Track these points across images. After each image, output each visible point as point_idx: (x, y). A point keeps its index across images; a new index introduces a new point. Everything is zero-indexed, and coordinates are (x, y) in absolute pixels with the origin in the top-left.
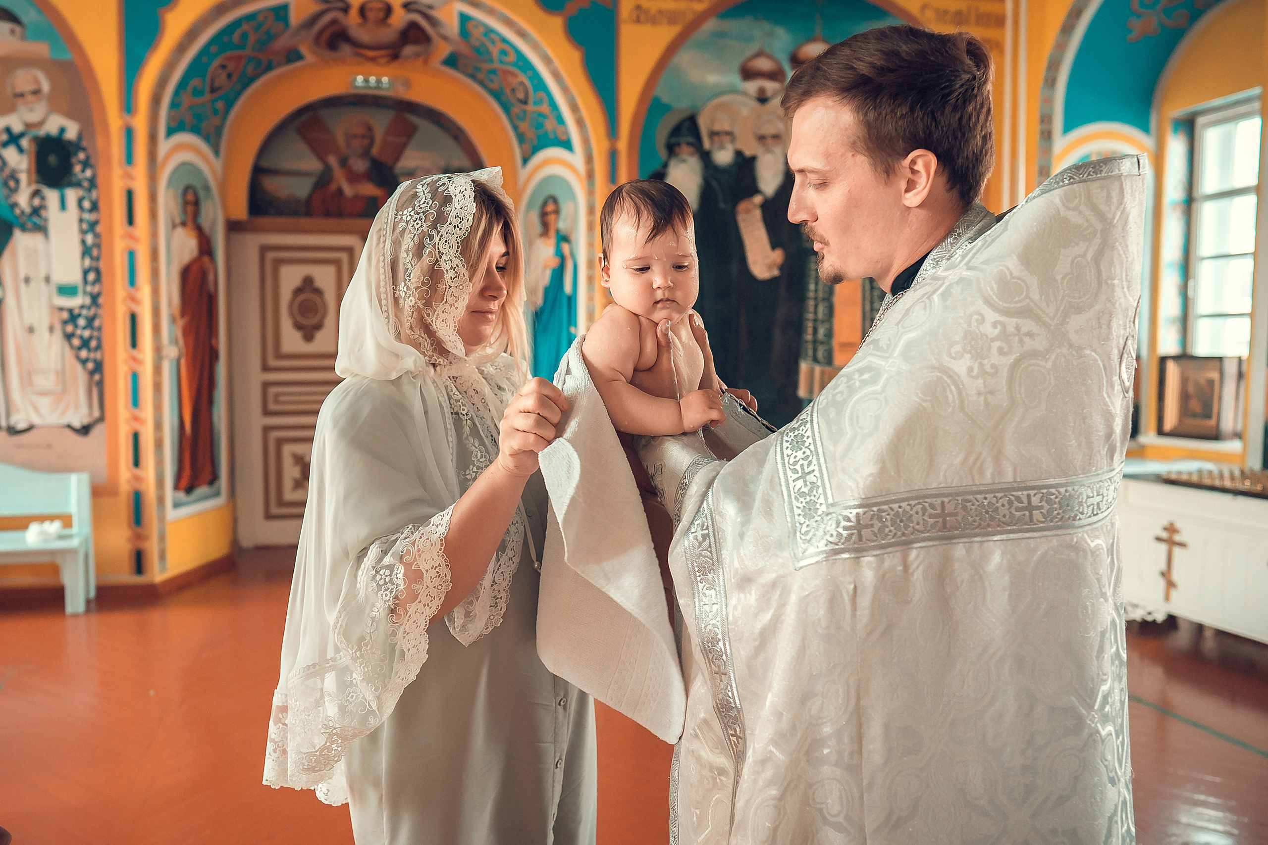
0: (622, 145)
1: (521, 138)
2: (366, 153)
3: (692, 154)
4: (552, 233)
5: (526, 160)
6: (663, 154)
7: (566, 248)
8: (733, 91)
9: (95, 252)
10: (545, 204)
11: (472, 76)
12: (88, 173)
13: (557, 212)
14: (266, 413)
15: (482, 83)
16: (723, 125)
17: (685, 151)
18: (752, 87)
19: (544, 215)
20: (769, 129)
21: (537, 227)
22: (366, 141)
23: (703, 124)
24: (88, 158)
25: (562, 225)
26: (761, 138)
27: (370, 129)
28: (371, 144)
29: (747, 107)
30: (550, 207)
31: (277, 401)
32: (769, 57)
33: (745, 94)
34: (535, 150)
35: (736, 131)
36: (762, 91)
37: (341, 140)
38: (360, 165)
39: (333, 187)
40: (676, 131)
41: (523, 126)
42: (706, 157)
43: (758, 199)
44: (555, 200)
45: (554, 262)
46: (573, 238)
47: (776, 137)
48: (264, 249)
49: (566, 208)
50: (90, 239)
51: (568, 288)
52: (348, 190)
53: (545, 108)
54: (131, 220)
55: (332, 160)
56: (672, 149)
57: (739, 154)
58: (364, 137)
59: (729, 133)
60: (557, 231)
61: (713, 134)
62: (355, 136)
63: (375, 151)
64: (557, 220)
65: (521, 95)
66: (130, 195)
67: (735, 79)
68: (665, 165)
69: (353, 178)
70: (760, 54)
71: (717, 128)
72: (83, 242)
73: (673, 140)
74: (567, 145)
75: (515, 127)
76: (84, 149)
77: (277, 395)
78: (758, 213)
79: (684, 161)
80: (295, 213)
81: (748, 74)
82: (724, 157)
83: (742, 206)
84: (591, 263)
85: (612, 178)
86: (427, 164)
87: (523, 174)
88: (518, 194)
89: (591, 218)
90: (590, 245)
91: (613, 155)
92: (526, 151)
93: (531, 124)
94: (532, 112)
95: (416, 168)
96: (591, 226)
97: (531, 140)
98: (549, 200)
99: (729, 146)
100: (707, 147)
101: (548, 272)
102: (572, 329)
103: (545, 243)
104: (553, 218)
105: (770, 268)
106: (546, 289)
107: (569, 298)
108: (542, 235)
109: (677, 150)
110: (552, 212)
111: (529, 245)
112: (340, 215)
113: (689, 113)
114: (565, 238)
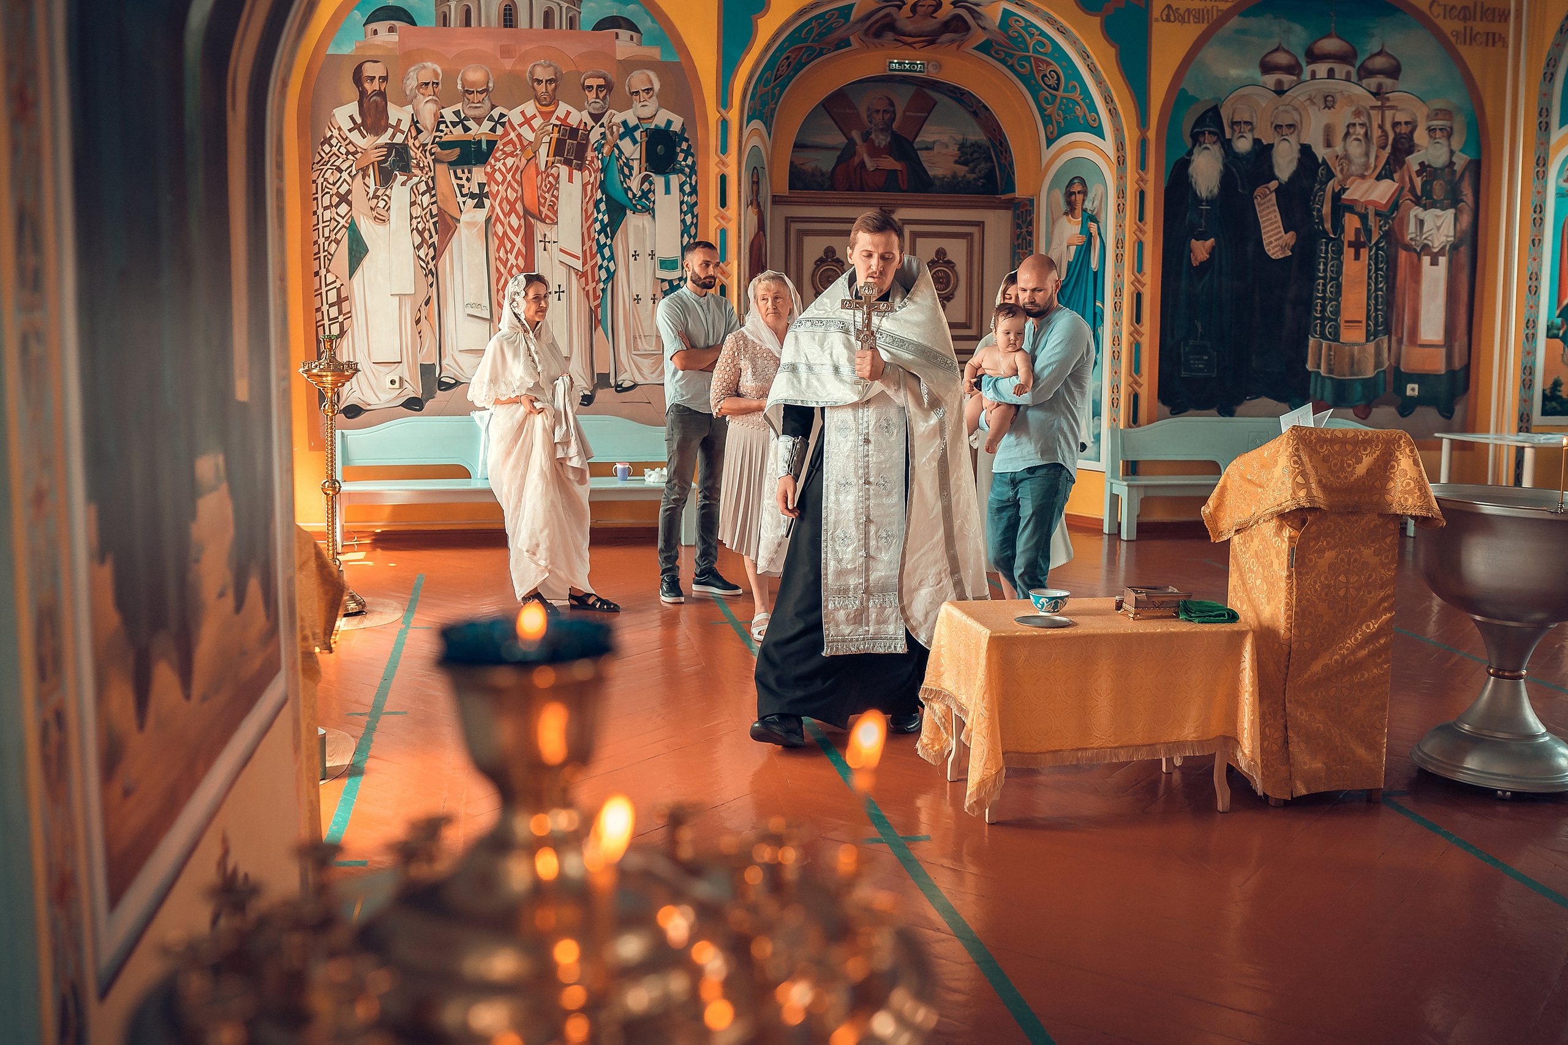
0: (1152, 134)
1: (1047, 120)
2: (887, 128)
3: (1215, 143)
4: (1078, 211)
5: (1050, 141)
6: (1189, 142)
7: (1093, 228)
9: (693, 231)
10: (1071, 183)
11: (1004, 62)
12: (689, 161)
13: (1085, 193)
15: (1011, 68)
16: (1243, 116)
17: (1209, 139)
18: (1271, 79)
19: (1069, 194)
20: (1285, 120)
21: (1064, 207)
22: (888, 116)
23: (1225, 114)
24: (689, 147)
25: (1088, 205)
26: (1278, 127)
27: (892, 104)
28: (892, 119)
29: (1265, 100)
30: (1077, 188)
32: (1288, 52)
33: (1263, 86)
34: (1062, 134)
35: (1255, 121)
36: (1279, 83)
37: (864, 115)
38: (882, 141)
39: (856, 161)
40: (1200, 122)
41: (1050, 109)
42: (1227, 146)
43: (1274, 185)
44: (1083, 182)
45: (1081, 240)
47: (1291, 126)
48: (789, 221)
49: (1094, 190)
50: (688, 219)
51: (1094, 264)
52: (870, 165)
53: (1077, 96)
54: (723, 203)
55: (856, 135)
56: (1196, 138)
57: (1257, 142)
58: (886, 111)
59: (1249, 123)
60: (1084, 210)
61: (1233, 124)
62: (878, 113)
63: (895, 125)
64: (1084, 201)
65: (1051, 82)
66: (723, 179)
67: (1256, 73)
68: (1190, 153)
69: (875, 152)
70: (1278, 49)
71: (1238, 118)
72: (683, 221)
73: (1198, 130)
74: (1099, 132)
75: (1041, 110)
76: (687, 140)
78: (1273, 198)
79: (1207, 148)
80: (820, 188)
81: (1267, 68)
82: (1243, 145)
83: (1259, 191)
84: (1119, 243)
85: (1142, 164)
86: (945, 138)
87: (1047, 154)
88: (1041, 173)
89: (1121, 201)
90: (1120, 226)
91: (1143, 143)
92: (1052, 133)
93: (1060, 108)
94: (1062, 97)
95: (934, 142)
96: (1120, 209)
97: (1058, 123)
98: (1076, 181)
99: (1249, 136)
100: (1228, 136)
101: (1073, 249)
102: (1098, 304)
103: (1070, 221)
104: (1080, 197)
105: (1283, 248)
106: (1070, 264)
107: (1095, 274)
108: (1066, 214)
109: (1201, 139)
110: (1079, 192)
111: (1052, 222)
112: (862, 189)
113: (1212, 105)
114: (1093, 218)
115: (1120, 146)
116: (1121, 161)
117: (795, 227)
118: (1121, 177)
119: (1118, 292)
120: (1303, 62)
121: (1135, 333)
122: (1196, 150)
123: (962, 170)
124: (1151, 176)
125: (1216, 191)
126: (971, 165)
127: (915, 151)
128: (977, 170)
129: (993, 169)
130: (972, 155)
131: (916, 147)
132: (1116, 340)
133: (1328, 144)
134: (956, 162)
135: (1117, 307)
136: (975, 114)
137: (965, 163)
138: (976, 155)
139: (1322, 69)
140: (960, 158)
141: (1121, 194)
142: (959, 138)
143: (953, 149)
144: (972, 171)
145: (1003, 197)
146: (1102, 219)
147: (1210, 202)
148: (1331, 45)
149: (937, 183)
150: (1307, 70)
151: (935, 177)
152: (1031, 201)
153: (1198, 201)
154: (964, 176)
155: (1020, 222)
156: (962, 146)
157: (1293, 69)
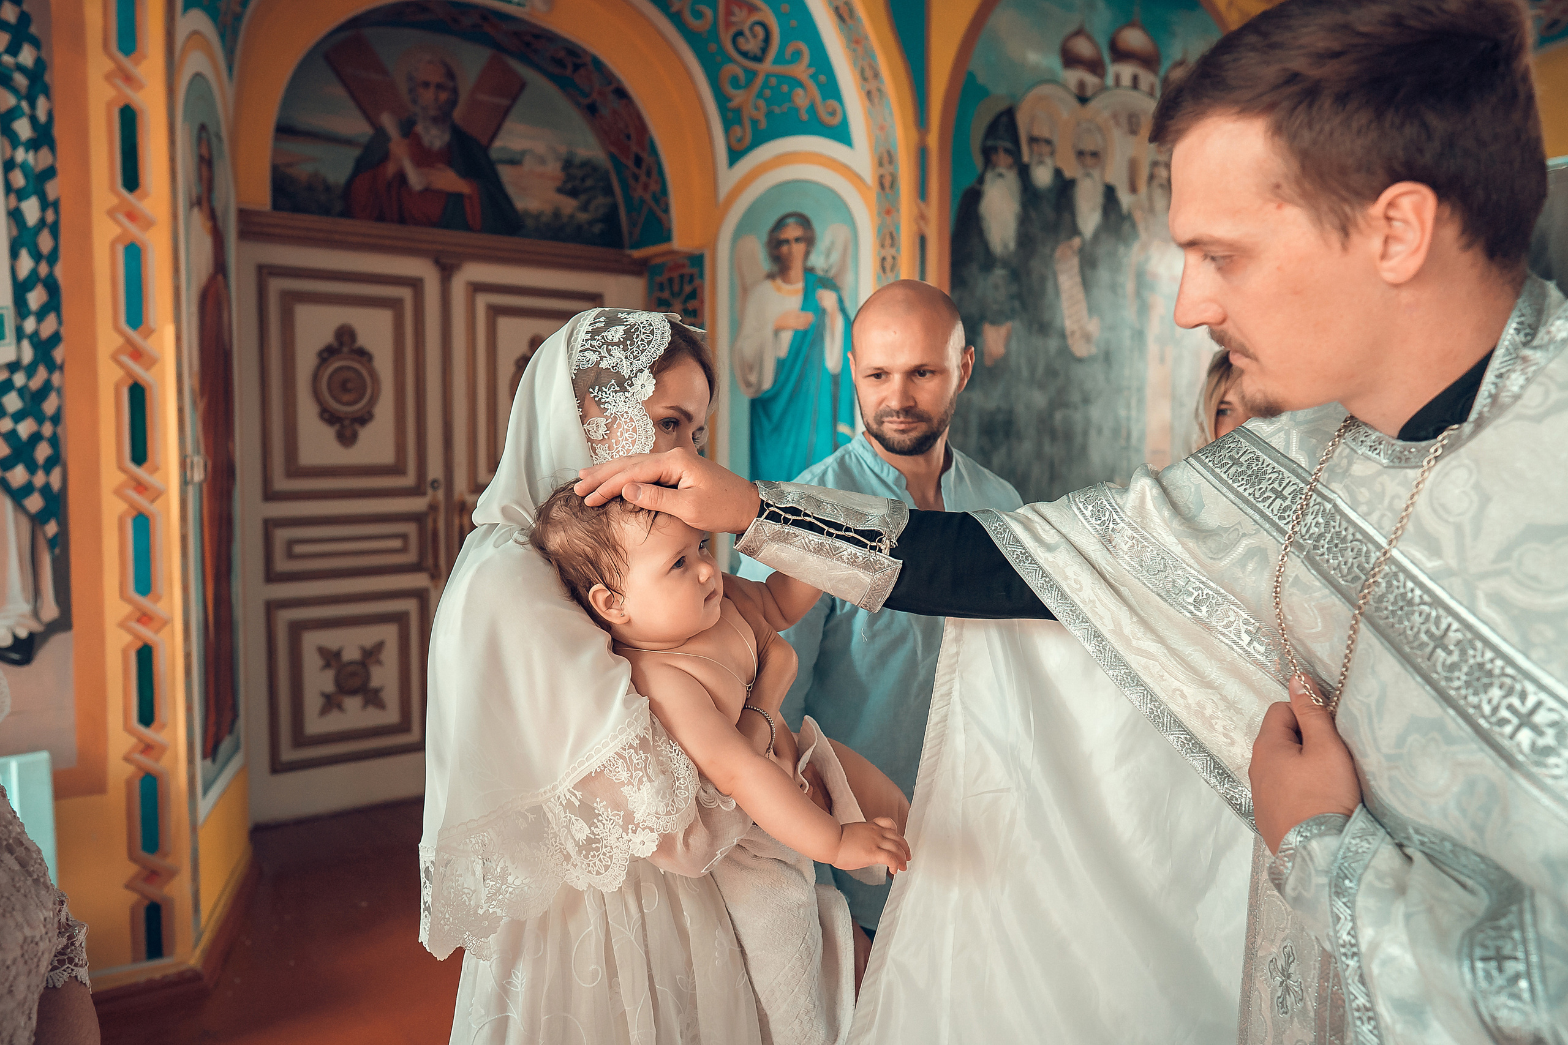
0: (933, 140)
1: (731, 117)
2: (443, 117)
3: (1010, 167)
4: (796, 271)
5: (735, 155)
6: (978, 161)
7: (828, 299)
8: (1053, 81)
13: (809, 240)
14: (272, 576)
15: (676, 17)
16: (1042, 130)
17: (1003, 160)
18: (1073, 77)
19: (776, 243)
20: (1088, 143)
21: (764, 264)
22: (444, 96)
23: (1022, 122)
25: (817, 260)
26: (1081, 154)
28: (453, 103)
29: (1067, 109)
30: (792, 231)
31: (291, 556)
32: (1090, 38)
33: (1064, 86)
34: (760, 139)
35: (1056, 139)
36: (1082, 85)
37: (402, 87)
38: (435, 138)
39: (391, 169)
40: (992, 130)
41: (739, 97)
42: (1024, 172)
43: (1076, 242)
44: (804, 221)
45: (802, 321)
47: (1095, 154)
48: (265, 273)
49: (828, 235)
51: (832, 363)
52: (415, 179)
53: (801, 70)
55: (388, 121)
56: (988, 157)
57: (1058, 173)
58: (440, 87)
59: (1048, 142)
60: (809, 271)
61: (1033, 140)
62: (426, 85)
63: (457, 114)
64: (807, 254)
65: (751, 45)
67: (1053, 62)
68: (981, 180)
69: (424, 157)
70: (1079, 32)
71: (1036, 133)
73: (990, 143)
74: (841, 134)
75: (722, 99)
77: (291, 543)
78: (1075, 261)
79: (1001, 175)
80: (325, 211)
81: (1070, 60)
82: (1043, 176)
83: (1060, 253)
85: (922, 191)
86: (540, 147)
87: (729, 178)
88: (717, 209)
89: (889, 252)
91: (922, 154)
92: (740, 140)
93: (760, 95)
94: (769, 75)
95: (523, 153)
97: (755, 122)
98: (791, 221)
99: (1049, 161)
100: (1026, 158)
101: (786, 337)
102: (844, 429)
103: (779, 289)
104: (798, 249)
105: (1087, 341)
106: (780, 364)
107: (836, 380)
108: (771, 276)
109: (994, 158)
110: (797, 240)
111: (742, 291)
112: (402, 220)
113: (1002, 106)
114: (829, 283)
115: (885, 159)
116: (886, 185)
117: (277, 285)
118: (887, 210)
120: (1107, 57)
122: (989, 176)
123: (569, 205)
124: (933, 211)
125: (1012, 245)
126: (583, 197)
127: (491, 165)
128: (592, 207)
129: (614, 208)
130: (583, 180)
131: (494, 154)
133: (1133, 189)
134: (560, 190)
136: (591, 110)
137: (573, 193)
138: (589, 183)
139: (1127, 71)
140: (565, 182)
142: (563, 150)
143: (553, 168)
144: (584, 208)
145: (637, 254)
146: (848, 280)
147: (1005, 262)
148: (1134, 38)
149: (530, 223)
150: (1112, 69)
151: (527, 213)
152: (697, 260)
153: (992, 259)
154: (572, 217)
155: (666, 294)
156: (568, 164)
157: (1095, 66)
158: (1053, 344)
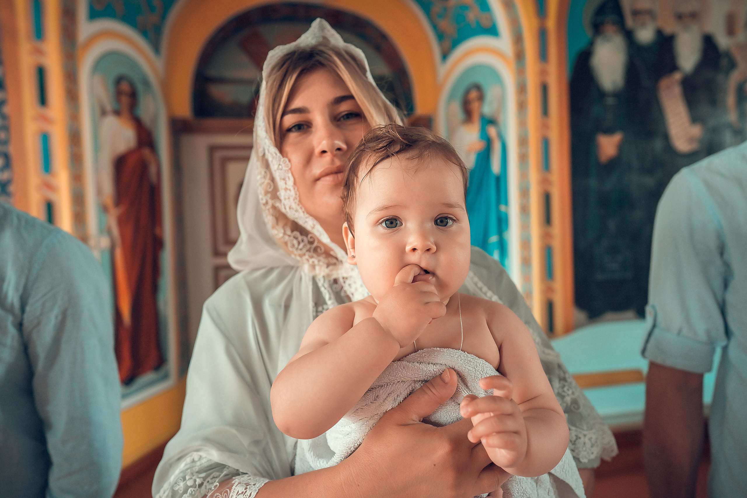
0: (551, 23)
1: (441, 36)
3: (616, 32)
4: (476, 118)
5: (445, 55)
6: (589, 33)
7: (492, 131)
10: (467, 92)
13: (481, 98)
16: (644, 5)
17: (610, 29)
19: (466, 103)
20: (686, 8)
23: (626, 5)
25: (486, 109)
26: (680, 17)
30: (474, 94)
35: (656, 9)
40: (600, 10)
41: (443, 24)
42: (629, 36)
43: (677, 76)
45: (480, 146)
46: (501, 120)
48: (212, 149)
49: (491, 93)
56: (597, 28)
57: (659, 33)
59: (650, 12)
60: (482, 116)
61: (636, 13)
64: (481, 106)
68: (592, 44)
71: (639, 7)
73: (599, 18)
74: (493, 31)
75: (435, 26)
78: (678, 89)
79: (609, 39)
82: (645, 35)
83: (664, 83)
84: (523, 142)
85: (543, 56)
87: (443, 69)
88: (437, 89)
89: (521, 97)
90: (522, 123)
91: (542, 33)
92: (446, 48)
93: (453, 19)
96: (522, 106)
97: (452, 36)
98: (472, 89)
99: (650, 25)
100: (629, 26)
101: (473, 156)
102: (503, 208)
103: (468, 129)
104: (477, 103)
105: (691, 140)
107: (498, 178)
108: (464, 122)
109: (602, 28)
110: (476, 99)
114: (492, 121)
115: (518, 39)
116: (520, 56)
117: (219, 155)
118: (520, 71)
119: (524, 193)
121: (546, 236)
122: (597, 41)
124: (553, 67)
125: (620, 84)
132: (525, 244)
135: (524, 210)
141: (522, 89)
147: (616, 95)
152: (430, 118)
153: (602, 94)
158: (658, 144)
